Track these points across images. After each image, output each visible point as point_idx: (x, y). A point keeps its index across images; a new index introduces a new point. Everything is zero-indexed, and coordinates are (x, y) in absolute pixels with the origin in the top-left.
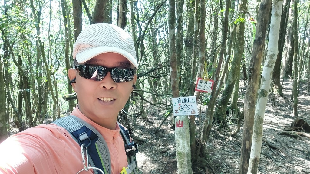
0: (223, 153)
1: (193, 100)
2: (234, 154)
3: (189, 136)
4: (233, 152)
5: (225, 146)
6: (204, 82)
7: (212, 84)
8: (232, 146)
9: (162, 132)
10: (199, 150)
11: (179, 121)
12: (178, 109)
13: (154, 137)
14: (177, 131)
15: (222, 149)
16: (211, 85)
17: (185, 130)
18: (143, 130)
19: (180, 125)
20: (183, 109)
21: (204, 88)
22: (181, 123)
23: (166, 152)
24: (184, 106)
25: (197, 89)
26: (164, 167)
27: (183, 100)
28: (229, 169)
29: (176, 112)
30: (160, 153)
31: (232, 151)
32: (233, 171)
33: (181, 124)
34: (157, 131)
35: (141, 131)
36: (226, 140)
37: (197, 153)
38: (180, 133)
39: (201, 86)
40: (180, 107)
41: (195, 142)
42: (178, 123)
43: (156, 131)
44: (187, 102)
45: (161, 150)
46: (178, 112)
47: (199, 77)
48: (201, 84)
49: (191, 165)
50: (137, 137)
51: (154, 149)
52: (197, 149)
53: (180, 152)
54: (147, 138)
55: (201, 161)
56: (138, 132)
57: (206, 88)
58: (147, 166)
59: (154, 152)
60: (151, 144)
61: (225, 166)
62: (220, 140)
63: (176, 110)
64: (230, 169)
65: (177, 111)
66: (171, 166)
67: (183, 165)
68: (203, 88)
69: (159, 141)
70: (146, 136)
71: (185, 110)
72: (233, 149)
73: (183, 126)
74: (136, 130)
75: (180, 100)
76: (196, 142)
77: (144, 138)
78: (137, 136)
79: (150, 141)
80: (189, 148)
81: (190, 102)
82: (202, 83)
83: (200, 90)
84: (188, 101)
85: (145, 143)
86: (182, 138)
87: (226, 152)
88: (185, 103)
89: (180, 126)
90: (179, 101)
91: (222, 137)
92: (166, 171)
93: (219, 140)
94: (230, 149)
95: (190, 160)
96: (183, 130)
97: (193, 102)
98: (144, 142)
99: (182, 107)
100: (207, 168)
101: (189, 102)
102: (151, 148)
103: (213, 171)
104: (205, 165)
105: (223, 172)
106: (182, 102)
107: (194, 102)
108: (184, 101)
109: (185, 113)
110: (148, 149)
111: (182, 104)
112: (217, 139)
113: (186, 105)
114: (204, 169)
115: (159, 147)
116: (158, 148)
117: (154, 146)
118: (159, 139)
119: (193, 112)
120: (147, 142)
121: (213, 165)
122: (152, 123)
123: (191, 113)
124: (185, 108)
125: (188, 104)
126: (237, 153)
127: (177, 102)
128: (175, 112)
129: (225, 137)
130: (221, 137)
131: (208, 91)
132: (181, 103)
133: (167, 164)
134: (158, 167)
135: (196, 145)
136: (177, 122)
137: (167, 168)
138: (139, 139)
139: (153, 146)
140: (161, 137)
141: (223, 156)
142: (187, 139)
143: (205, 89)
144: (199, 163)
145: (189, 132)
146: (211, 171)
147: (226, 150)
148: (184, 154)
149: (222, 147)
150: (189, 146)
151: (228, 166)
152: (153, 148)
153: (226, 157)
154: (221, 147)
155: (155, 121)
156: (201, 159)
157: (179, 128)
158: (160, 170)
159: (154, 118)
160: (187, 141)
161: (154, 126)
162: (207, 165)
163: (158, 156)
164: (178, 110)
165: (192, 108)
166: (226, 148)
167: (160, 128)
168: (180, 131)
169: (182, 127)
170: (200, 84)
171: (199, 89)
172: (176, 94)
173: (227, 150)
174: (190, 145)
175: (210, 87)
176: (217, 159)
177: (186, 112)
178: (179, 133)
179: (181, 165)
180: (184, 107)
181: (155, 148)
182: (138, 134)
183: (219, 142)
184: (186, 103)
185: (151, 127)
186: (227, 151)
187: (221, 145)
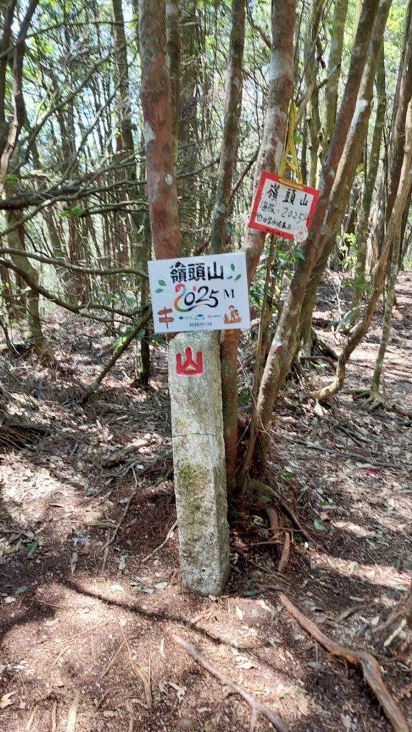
0: (303, 453)
1: (233, 267)
2: (334, 455)
3: (221, 408)
4: (330, 451)
5: (306, 434)
6: (282, 192)
7: (309, 204)
8: (325, 431)
9: (106, 399)
10: (249, 455)
11: (188, 350)
12: (170, 305)
13: (80, 415)
14: (178, 391)
15: (299, 443)
16: (306, 210)
17: (210, 385)
18: (41, 393)
19: (190, 367)
20: (194, 304)
21: (283, 220)
22: (194, 358)
23: (123, 462)
24: (196, 293)
25: (256, 221)
26: (121, 519)
27: (192, 271)
28: (334, 507)
29: (163, 316)
30: (104, 467)
31: (327, 447)
32: (348, 514)
33: (192, 363)
34: (89, 395)
35: (32, 398)
36: (304, 414)
37: (242, 466)
38: (190, 398)
39: (272, 211)
40: (179, 298)
41: (236, 426)
42: (184, 359)
43: (83, 396)
44: (210, 278)
45: (105, 457)
46: (172, 320)
47: (268, 170)
48: (274, 202)
49: (226, 510)
50: (19, 417)
51: (80, 455)
52: (241, 450)
53: (189, 467)
54: (53, 419)
55: (255, 492)
56: (23, 401)
57: (289, 221)
58: (55, 519)
59: (80, 464)
60: (68, 439)
61: (320, 497)
62: (288, 416)
63: (166, 311)
64: (337, 505)
65: (169, 315)
66: (145, 512)
67: (198, 515)
68: (277, 217)
69: (96, 427)
70: (53, 414)
71: (201, 308)
72: (327, 440)
73: (204, 370)
74: (15, 396)
75: (180, 268)
76: (238, 426)
77: (44, 421)
78: (20, 414)
79: (65, 430)
80: (221, 450)
81: (222, 277)
82: (275, 195)
83: (265, 224)
84: (212, 274)
85: (49, 435)
86: (200, 414)
87: (310, 451)
88: (201, 283)
89: (191, 372)
90: (178, 275)
91: (293, 408)
92: (128, 531)
93: (285, 416)
94: (321, 441)
95: (223, 492)
96: (204, 384)
97: (234, 277)
98: (43, 433)
99: (189, 299)
100: (273, 514)
101: (216, 277)
102: (68, 453)
103: (292, 520)
104: (269, 503)
105: (319, 517)
106: (188, 277)
107: (239, 277)
108: (199, 273)
109: (200, 321)
110: (60, 456)
111: (190, 285)
112: (278, 412)
113: (204, 290)
114: (265, 515)
115: (97, 446)
116: (95, 451)
117: (79, 444)
118: (97, 421)
119: (230, 318)
120: (55, 432)
121: (289, 500)
122: (71, 372)
123: (222, 319)
124: (199, 301)
125: (212, 284)
126: (343, 451)
127: (168, 279)
128: (161, 320)
129: (300, 407)
130: (289, 407)
131: (294, 232)
132: (183, 282)
133: (130, 504)
134: (101, 519)
135: (239, 438)
136: (179, 356)
137: (133, 522)
138: (26, 424)
139: (76, 446)
140: (104, 416)
141: (308, 465)
142: (216, 419)
143: (287, 226)
144: (247, 499)
145: (221, 392)
146: (287, 520)
147: (310, 444)
148: (205, 475)
149: (298, 438)
150: (220, 443)
151: (330, 496)
152: (75, 452)
153: (316, 467)
154: (294, 437)
155: (82, 367)
156: (255, 483)
157: (186, 376)
158: (105, 529)
159: (77, 357)
160: (216, 427)
161: (78, 382)
162: (273, 501)
163: (97, 477)
164: (170, 311)
165: (230, 301)
166: (309, 438)
167: (97, 387)
168: (190, 389)
169: (198, 376)
170: (269, 201)
171: (262, 223)
172: (170, 246)
173: (312, 444)
174: (223, 439)
175: (302, 217)
176: (294, 475)
177: (205, 316)
178: (185, 396)
179: (192, 513)
180: (196, 299)
181: (85, 450)
182: (23, 406)
183: (288, 422)
184: (207, 283)
185: (67, 385)
186: (312, 448)
187: (293, 431)
